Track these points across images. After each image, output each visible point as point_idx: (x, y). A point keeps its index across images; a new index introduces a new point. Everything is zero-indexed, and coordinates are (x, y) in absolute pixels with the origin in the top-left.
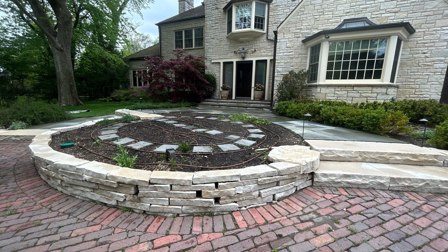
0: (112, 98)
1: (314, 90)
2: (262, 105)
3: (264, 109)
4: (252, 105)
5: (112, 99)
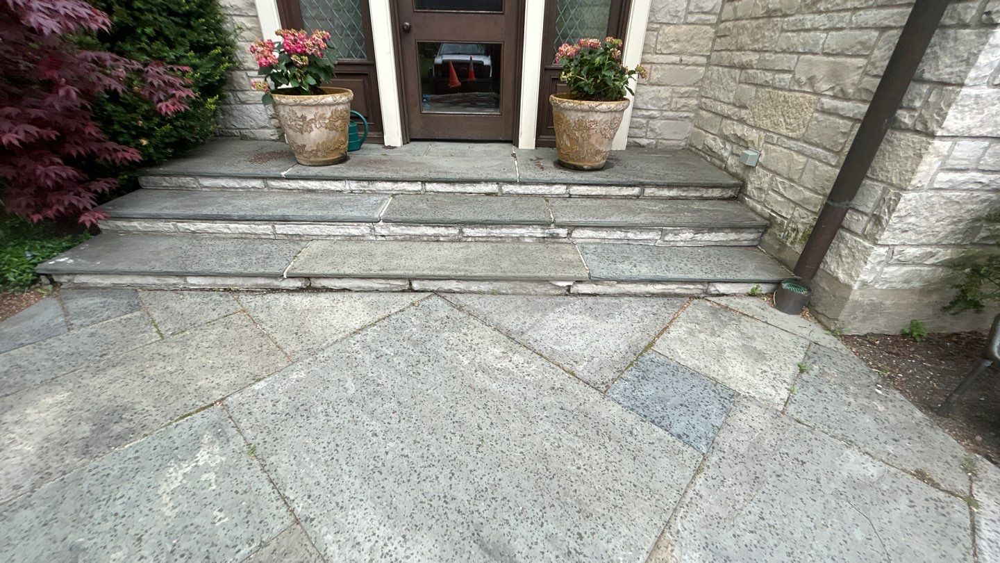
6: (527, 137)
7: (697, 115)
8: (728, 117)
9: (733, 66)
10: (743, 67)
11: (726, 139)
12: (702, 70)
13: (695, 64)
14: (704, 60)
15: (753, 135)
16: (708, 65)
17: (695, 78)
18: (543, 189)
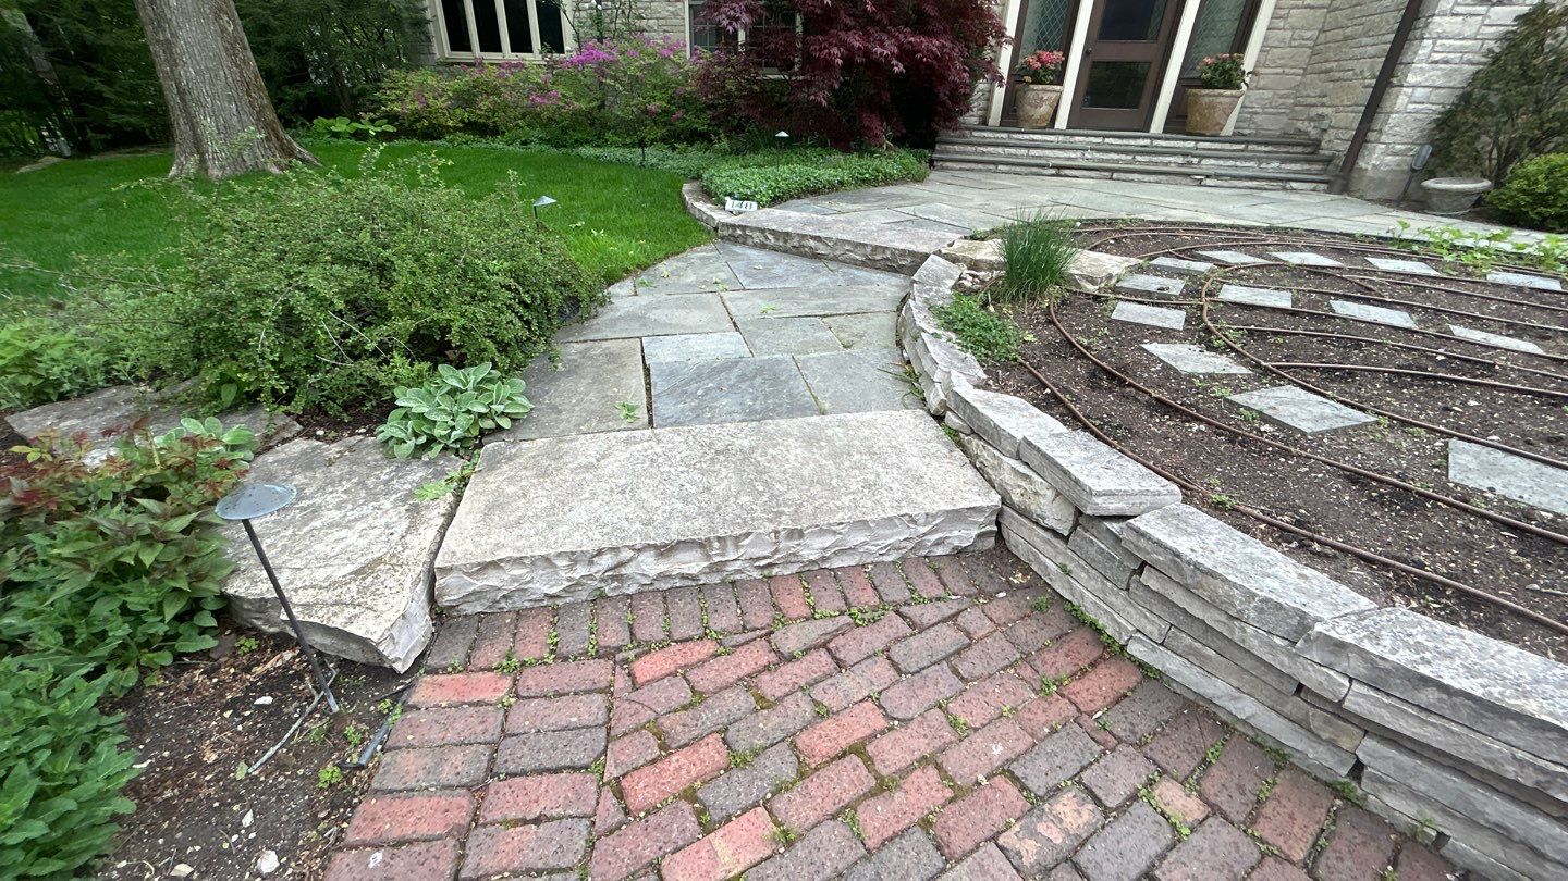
0: (392, 118)
2: (1265, 165)
3: (1294, 185)
4: (1212, 162)
5: (391, 129)
6: (1158, 124)
7: (1293, 111)
9: (1321, 72)
10: (1328, 72)
11: (1311, 120)
12: (1299, 78)
13: (1294, 74)
14: (1301, 72)
15: (1329, 111)
16: (1304, 74)
17: (1293, 84)
18: (1180, 144)
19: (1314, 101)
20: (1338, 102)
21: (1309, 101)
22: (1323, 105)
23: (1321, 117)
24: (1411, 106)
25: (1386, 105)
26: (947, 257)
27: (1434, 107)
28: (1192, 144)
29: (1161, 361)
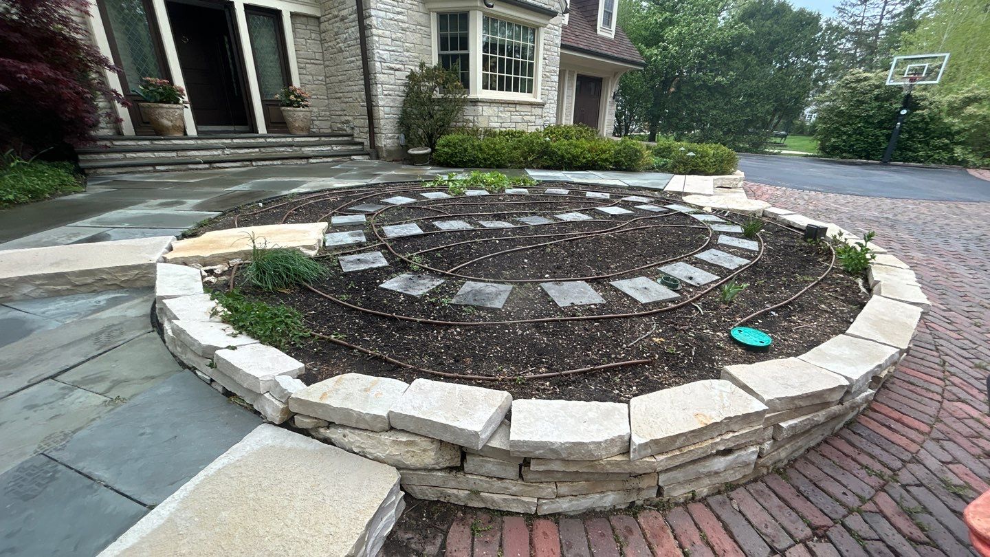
1: (469, 110)
2: (335, 148)
3: (354, 158)
4: (307, 149)
6: (262, 128)
7: (331, 118)
8: (341, 115)
9: (336, 98)
10: (340, 98)
11: (343, 123)
12: (326, 101)
13: (323, 99)
14: (326, 98)
15: (350, 118)
16: (328, 99)
17: (325, 104)
18: (283, 140)
19: (340, 113)
20: (352, 114)
21: (337, 113)
22: (346, 115)
23: (348, 122)
24: (386, 116)
25: (375, 115)
26: (175, 261)
27: (395, 116)
28: (290, 140)
29: (401, 293)
